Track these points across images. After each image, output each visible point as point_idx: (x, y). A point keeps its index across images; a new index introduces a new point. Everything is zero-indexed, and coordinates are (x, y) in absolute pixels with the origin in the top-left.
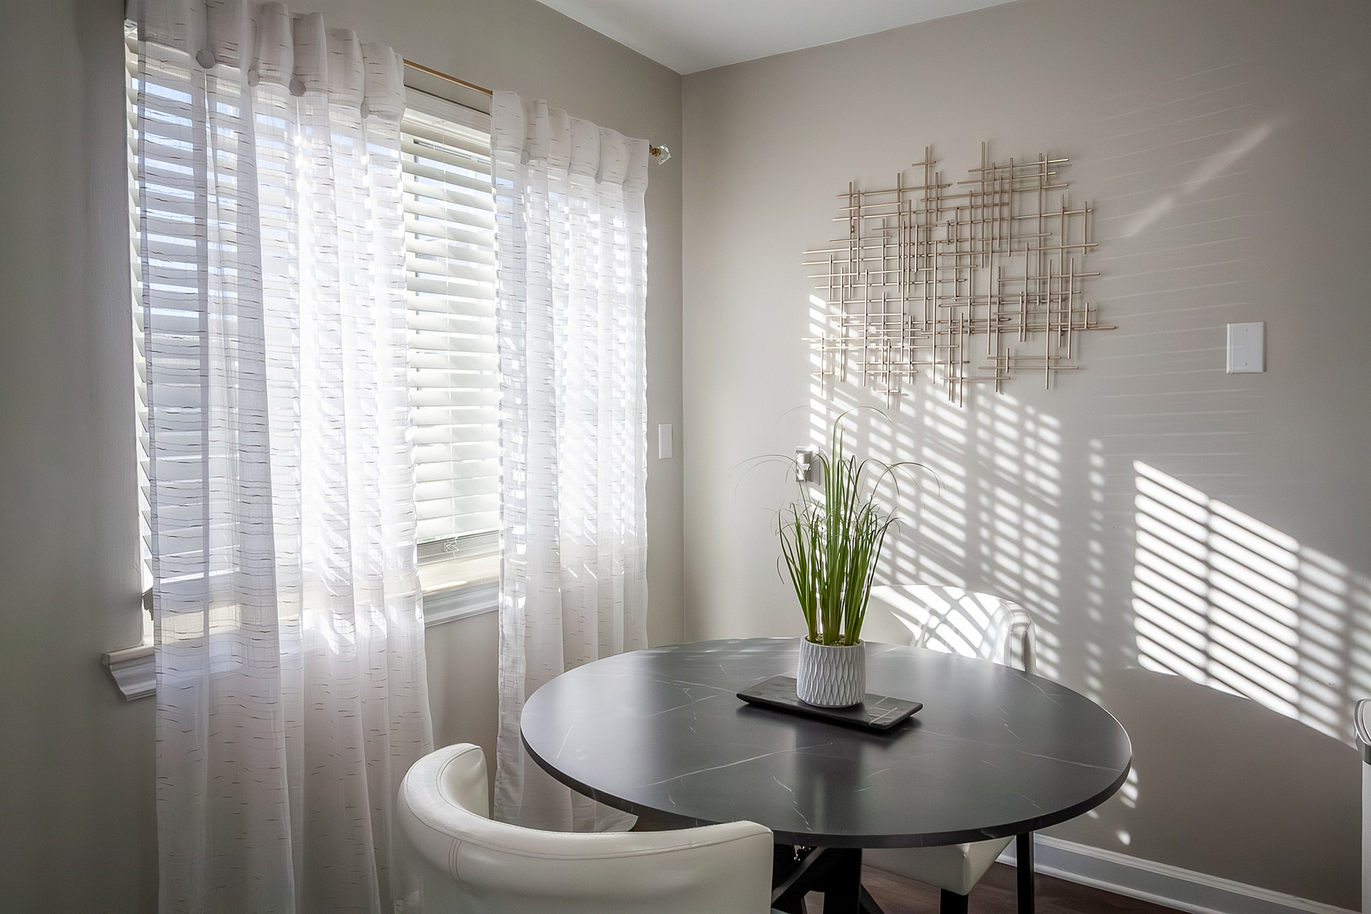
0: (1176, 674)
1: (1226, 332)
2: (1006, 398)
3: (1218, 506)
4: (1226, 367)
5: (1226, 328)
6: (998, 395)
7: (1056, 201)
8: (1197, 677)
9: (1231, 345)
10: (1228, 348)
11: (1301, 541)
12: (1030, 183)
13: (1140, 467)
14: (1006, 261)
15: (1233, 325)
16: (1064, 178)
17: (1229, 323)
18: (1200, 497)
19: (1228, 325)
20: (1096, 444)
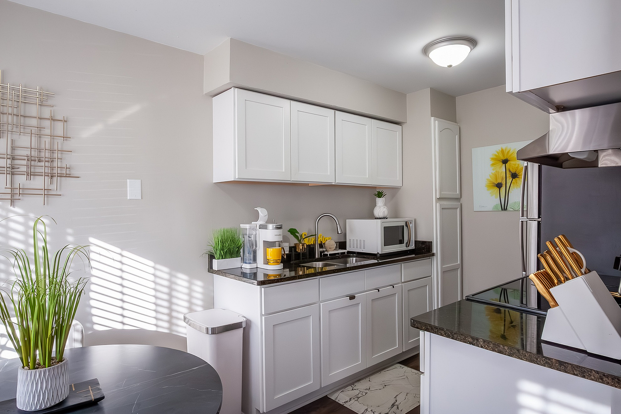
0: (111, 329)
1: (127, 182)
2: (17, 209)
3: (125, 253)
4: (127, 197)
5: (127, 181)
6: (12, 208)
7: (46, 112)
8: (119, 327)
9: (129, 188)
10: (128, 189)
11: (156, 262)
12: (32, 100)
13: (92, 240)
14: (15, 137)
15: (130, 180)
16: (50, 102)
17: (129, 179)
18: (118, 250)
19: (128, 180)
20: (70, 231)
